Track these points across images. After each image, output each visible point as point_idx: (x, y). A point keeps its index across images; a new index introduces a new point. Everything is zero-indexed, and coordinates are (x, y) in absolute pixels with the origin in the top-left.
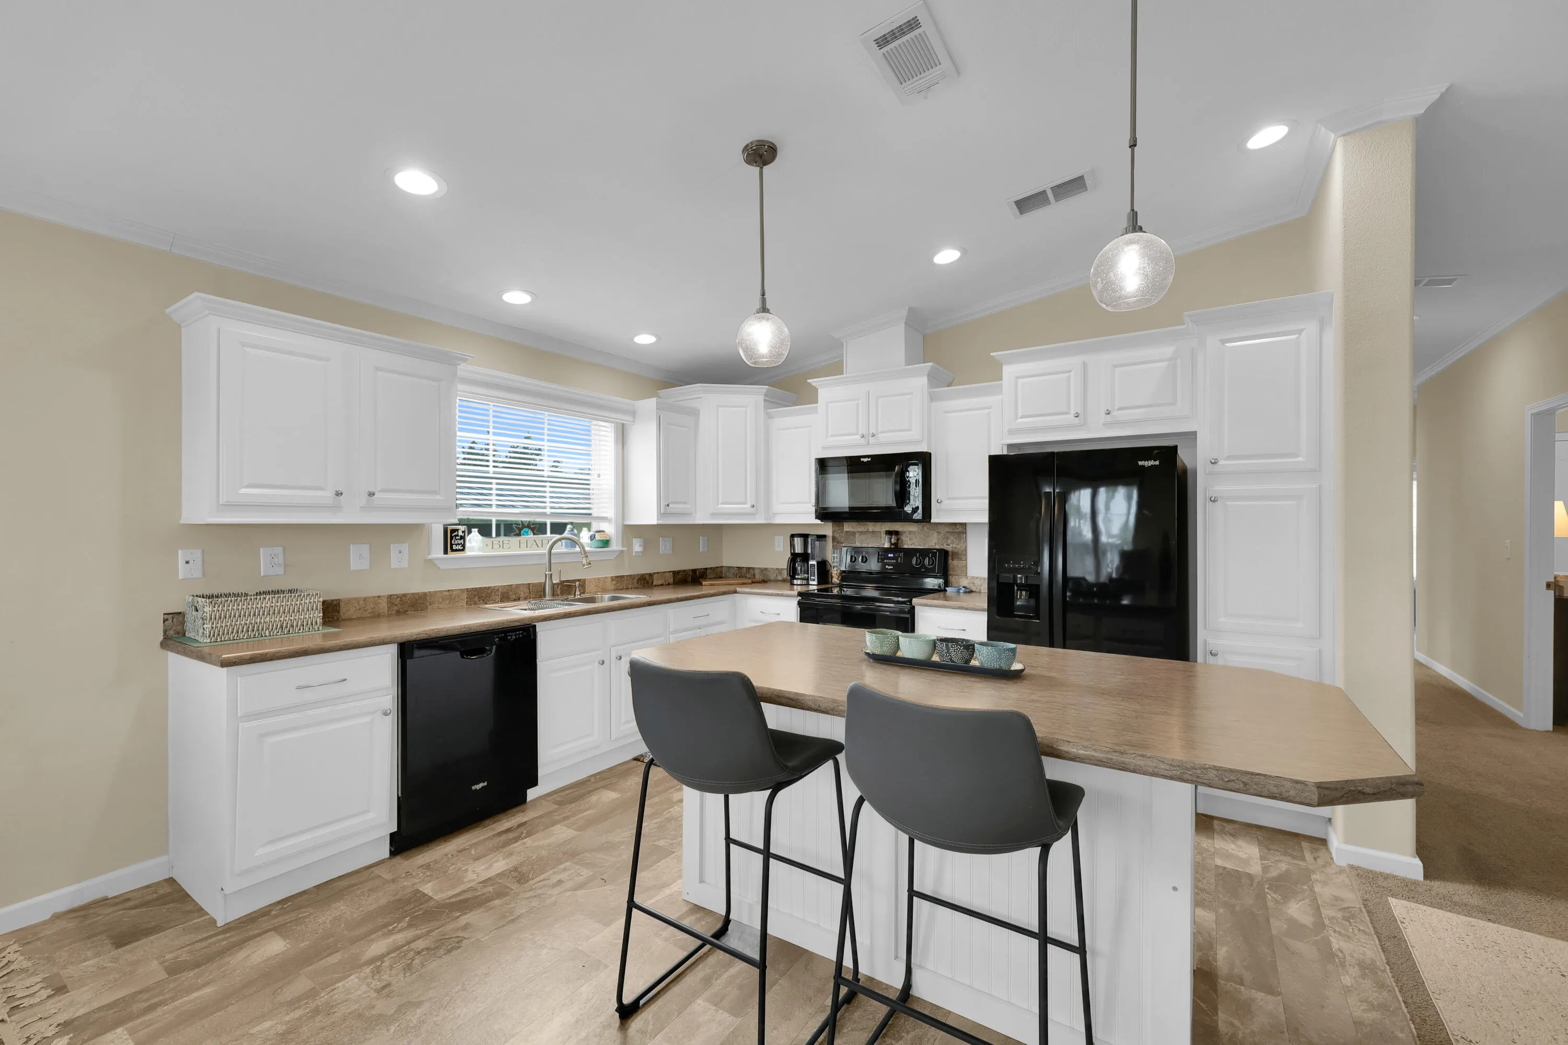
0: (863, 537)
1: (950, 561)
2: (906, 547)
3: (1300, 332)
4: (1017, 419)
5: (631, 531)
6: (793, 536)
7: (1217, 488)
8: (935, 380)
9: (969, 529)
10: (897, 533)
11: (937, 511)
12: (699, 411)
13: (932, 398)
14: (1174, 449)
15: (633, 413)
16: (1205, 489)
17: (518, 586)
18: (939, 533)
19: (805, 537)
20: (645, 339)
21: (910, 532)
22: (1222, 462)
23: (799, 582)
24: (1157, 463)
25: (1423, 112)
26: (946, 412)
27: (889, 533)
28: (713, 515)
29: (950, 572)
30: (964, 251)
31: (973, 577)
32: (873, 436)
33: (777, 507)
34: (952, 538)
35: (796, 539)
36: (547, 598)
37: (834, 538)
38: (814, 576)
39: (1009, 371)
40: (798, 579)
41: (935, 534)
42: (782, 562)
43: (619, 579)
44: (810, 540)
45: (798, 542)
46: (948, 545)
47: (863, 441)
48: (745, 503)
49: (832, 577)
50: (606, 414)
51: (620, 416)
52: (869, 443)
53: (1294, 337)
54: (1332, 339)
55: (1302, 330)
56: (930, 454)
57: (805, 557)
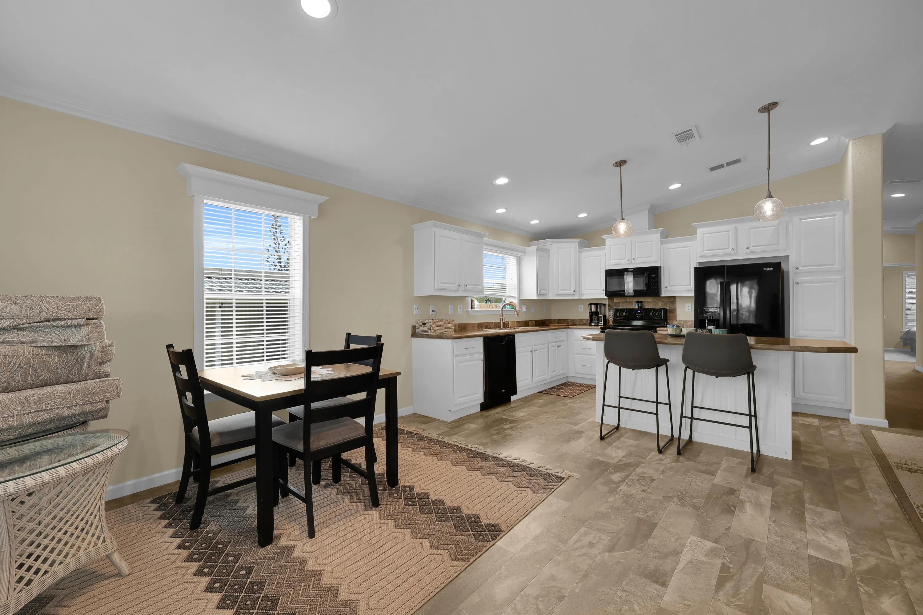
0: (624, 304)
1: (668, 314)
2: (646, 308)
3: (835, 215)
4: (703, 251)
5: (523, 302)
6: (590, 304)
7: (798, 278)
8: (665, 235)
9: (677, 300)
10: (641, 302)
11: (665, 291)
12: (550, 250)
13: (662, 243)
14: (779, 264)
15: (524, 252)
16: (793, 279)
17: (490, 323)
18: (662, 302)
19: (597, 305)
20: (535, 222)
21: (648, 302)
22: (801, 268)
23: (594, 324)
24: (772, 269)
25: (886, 132)
26: (669, 249)
27: (638, 302)
28: (557, 295)
29: (668, 319)
30: (682, 184)
31: (680, 321)
32: (634, 259)
33: (584, 292)
34: (669, 303)
35: (592, 305)
36: (501, 328)
37: (609, 305)
38: (602, 321)
39: (699, 231)
40: (593, 323)
41: (661, 302)
42: (587, 317)
43: (518, 322)
44: (599, 306)
45: (593, 307)
46: (667, 307)
47: (628, 262)
48: (571, 290)
49: (609, 322)
50: (512, 252)
51: (519, 254)
52: (631, 263)
53: (833, 217)
54: (849, 218)
55: (836, 215)
56: (661, 267)
57: (597, 313)
